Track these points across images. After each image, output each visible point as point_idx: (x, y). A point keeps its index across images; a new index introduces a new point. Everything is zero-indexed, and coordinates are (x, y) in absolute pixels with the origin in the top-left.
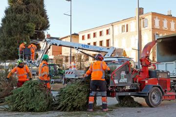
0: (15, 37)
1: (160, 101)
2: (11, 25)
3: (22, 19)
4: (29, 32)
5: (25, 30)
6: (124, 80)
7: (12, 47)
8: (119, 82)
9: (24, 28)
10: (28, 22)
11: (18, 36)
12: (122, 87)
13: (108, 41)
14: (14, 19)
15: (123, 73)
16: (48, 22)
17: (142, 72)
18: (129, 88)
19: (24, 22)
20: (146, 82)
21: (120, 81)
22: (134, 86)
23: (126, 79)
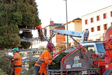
0: (4, 27)
3: (10, 9)
4: (17, 21)
5: (13, 20)
6: (78, 65)
8: (71, 66)
9: (12, 17)
11: (7, 25)
14: (3, 10)
15: (77, 58)
17: (106, 56)
18: (86, 74)
19: (12, 11)
20: (107, 66)
21: (74, 66)
22: (92, 71)
23: (81, 64)
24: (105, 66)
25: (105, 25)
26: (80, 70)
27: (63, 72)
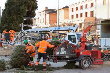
0: (13, 17)
1: (90, 65)
2: (11, 9)
4: (22, 13)
5: (20, 12)
6: (63, 52)
7: (11, 24)
10: (22, 5)
11: (16, 16)
12: (63, 56)
13: (92, 12)
15: (63, 48)
16: (37, 4)
17: (81, 46)
18: (68, 57)
20: (81, 53)
21: (61, 53)
22: (72, 56)
23: (65, 52)
24: (80, 53)
25: (87, 13)
26: (65, 55)
27: (54, 57)
